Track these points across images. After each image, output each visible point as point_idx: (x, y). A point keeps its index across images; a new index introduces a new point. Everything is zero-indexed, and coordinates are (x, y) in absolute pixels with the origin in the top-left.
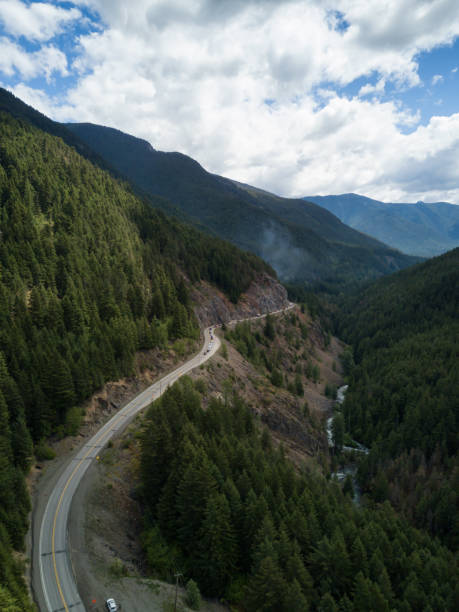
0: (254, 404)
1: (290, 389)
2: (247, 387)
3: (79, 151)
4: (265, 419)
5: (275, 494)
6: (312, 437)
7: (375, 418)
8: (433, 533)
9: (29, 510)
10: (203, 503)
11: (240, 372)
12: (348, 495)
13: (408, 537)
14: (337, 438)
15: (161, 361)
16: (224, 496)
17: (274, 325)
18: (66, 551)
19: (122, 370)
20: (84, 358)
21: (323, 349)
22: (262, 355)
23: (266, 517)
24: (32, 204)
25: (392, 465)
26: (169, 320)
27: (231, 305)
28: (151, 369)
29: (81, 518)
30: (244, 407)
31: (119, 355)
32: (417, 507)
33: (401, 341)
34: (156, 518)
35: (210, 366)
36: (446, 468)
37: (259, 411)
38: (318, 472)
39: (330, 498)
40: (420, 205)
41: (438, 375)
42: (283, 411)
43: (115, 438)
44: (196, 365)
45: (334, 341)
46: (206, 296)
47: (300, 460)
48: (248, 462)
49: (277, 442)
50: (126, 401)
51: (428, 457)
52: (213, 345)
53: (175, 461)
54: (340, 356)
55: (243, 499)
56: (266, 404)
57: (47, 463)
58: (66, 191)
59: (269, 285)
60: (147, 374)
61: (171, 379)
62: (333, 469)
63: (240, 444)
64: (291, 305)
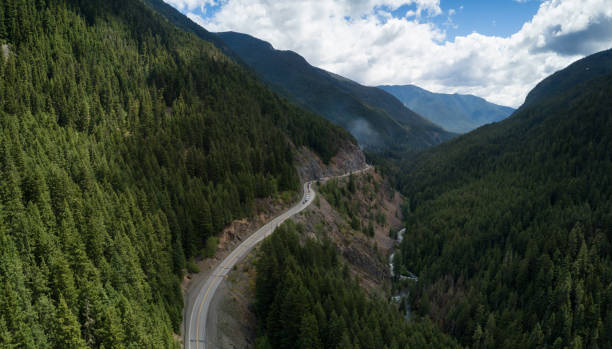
0: (338, 243)
1: (364, 232)
2: (334, 230)
3: (223, 52)
4: (346, 255)
5: (351, 315)
6: (379, 269)
7: (423, 253)
8: (454, 335)
9: (183, 307)
10: (299, 321)
11: (329, 218)
12: (402, 312)
13: (439, 340)
14: (396, 270)
15: (272, 207)
16: (314, 316)
17: (355, 182)
18: (205, 342)
19: (245, 211)
20: (219, 200)
21: (390, 201)
22: (346, 204)
23: (344, 333)
24: (192, 89)
25: (432, 288)
26: (279, 176)
27: (324, 166)
28: (265, 213)
29: (215, 321)
30: (331, 245)
31: (242, 200)
32: (446, 318)
33: (443, 195)
34: (265, 327)
35: (307, 213)
36: (466, 288)
37: (342, 249)
38: (383, 296)
39: (390, 315)
40: (456, 95)
41: (466, 220)
42: (359, 249)
43: (239, 263)
44: (298, 211)
45: (397, 195)
46: (306, 159)
47: (370, 287)
48: (333, 288)
49: (354, 272)
50: (247, 236)
51: (456, 281)
52: (310, 195)
53: (280, 284)
54: (401, 206)
55: (328, 318)
56: (347, 243)
57: (194, 275)
58: (214, 80)
59: (352, 151)
60: (262, 216)
61: (278, 221)
62: (393, 294)
63: (327, 274)
64: (368, 167)
